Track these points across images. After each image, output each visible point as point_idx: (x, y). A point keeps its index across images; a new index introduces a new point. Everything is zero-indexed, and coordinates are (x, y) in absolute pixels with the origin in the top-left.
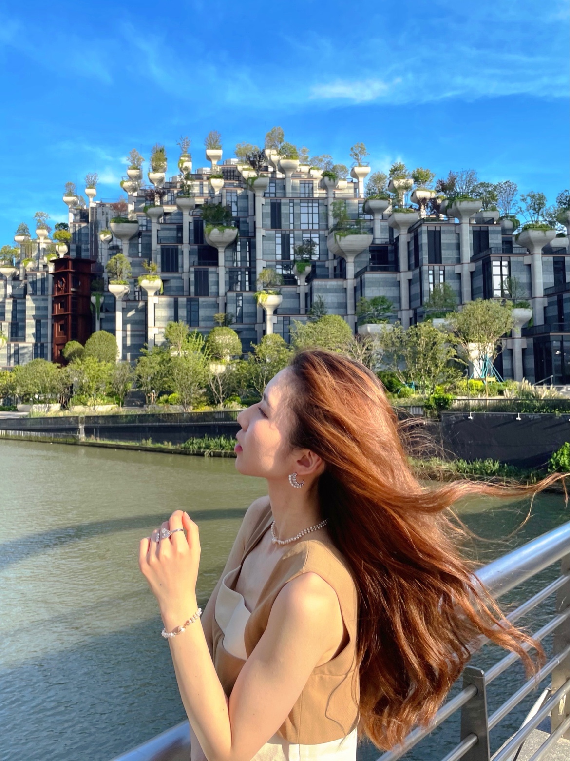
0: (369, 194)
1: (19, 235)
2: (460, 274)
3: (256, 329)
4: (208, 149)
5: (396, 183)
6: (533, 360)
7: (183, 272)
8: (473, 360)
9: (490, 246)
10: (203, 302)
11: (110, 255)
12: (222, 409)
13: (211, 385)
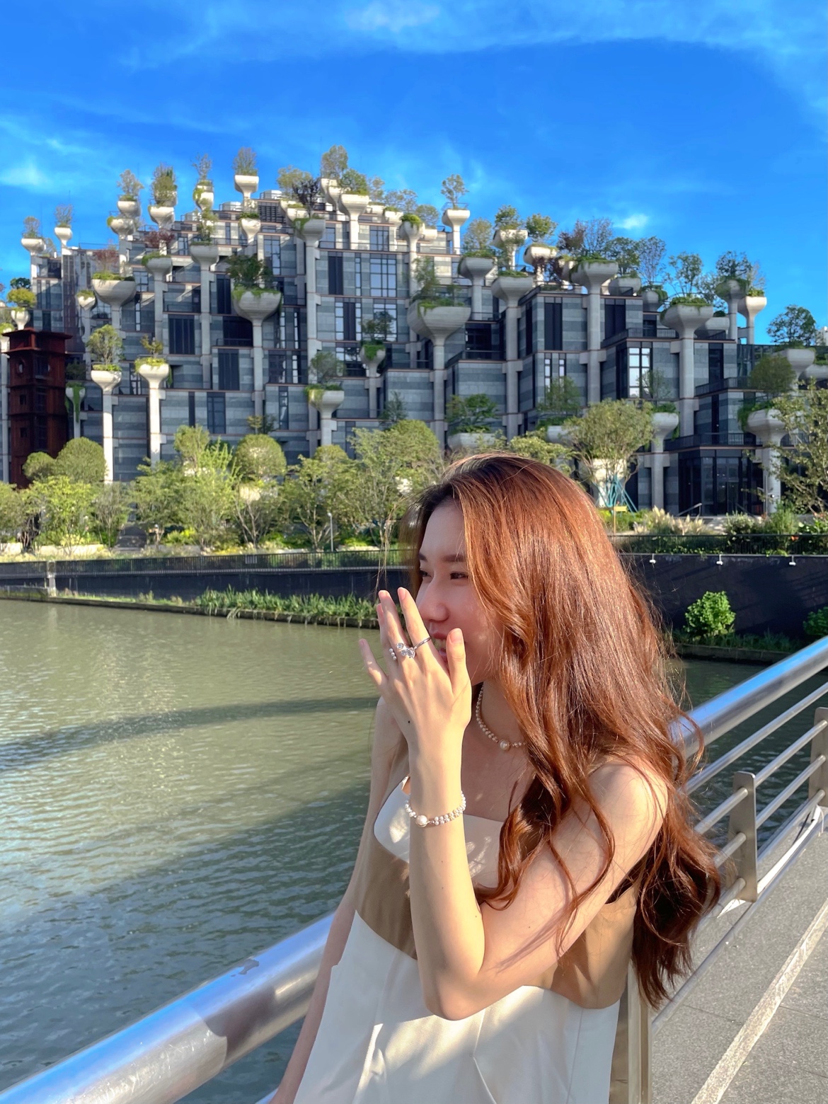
0: (467, 249)
2: (586, 365)
3: (307, 439)
4: (238, 174)
5: (503, 234)
6: (677, 483)
7: (201, 355)
8: (598, 482)
9: (627, 327)
10: (231, 398)
11: (94, 327)
12: (255, 551)
13: (238, 518)
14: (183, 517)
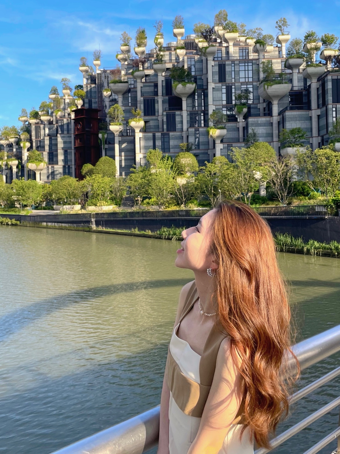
0: (289, 55)
1: (52, 94)
3: (209, 153)
4: (175, 28)
5: (309, 46)
7: (158, 116)
10: (172, 135)
11: (111, 106)
12: (184, 208)
13: (176, 192)
14: (151, 192)
